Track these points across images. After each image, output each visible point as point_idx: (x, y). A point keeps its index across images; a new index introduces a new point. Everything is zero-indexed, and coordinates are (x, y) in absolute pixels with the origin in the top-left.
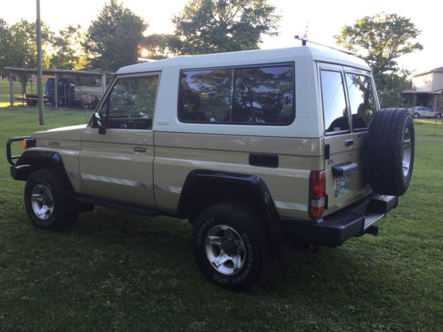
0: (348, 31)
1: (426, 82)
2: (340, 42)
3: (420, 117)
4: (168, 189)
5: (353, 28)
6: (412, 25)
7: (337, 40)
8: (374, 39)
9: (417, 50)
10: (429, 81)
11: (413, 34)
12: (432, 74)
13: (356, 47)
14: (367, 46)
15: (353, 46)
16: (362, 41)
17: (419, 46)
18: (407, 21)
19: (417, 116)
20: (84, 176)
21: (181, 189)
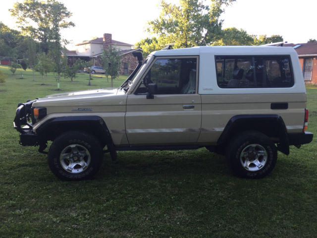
0: (21, 7)
1: (86, 50)
2: (14, 14)
3: (96, 73)
4: (214, 129)
5: (24, 5)
6: (65, 8)
7: (12, 13)
8: (40, 15)
9: (71, 27)
10: (88, 49)
11: (68, 15)
12: (90, 44)
13: (28, 19)
14: (36, 20)
15: (26, 19)
16: (32, 16)
17: (72, 24)
18: (62, 5)
19: (93, 72)
20: (130, 131)
21: (224, 128)
